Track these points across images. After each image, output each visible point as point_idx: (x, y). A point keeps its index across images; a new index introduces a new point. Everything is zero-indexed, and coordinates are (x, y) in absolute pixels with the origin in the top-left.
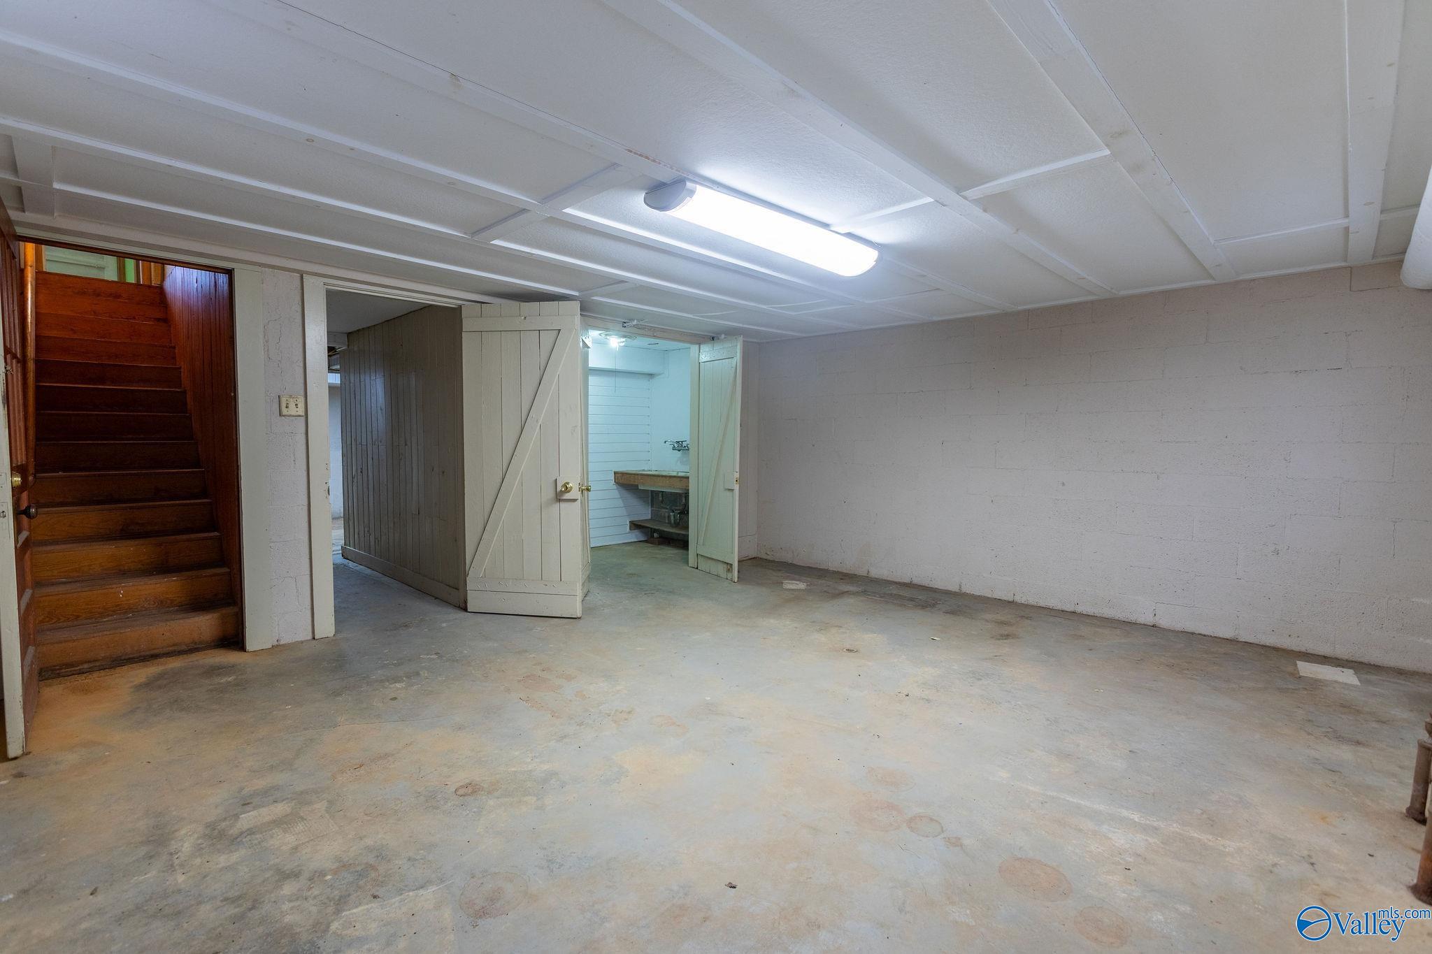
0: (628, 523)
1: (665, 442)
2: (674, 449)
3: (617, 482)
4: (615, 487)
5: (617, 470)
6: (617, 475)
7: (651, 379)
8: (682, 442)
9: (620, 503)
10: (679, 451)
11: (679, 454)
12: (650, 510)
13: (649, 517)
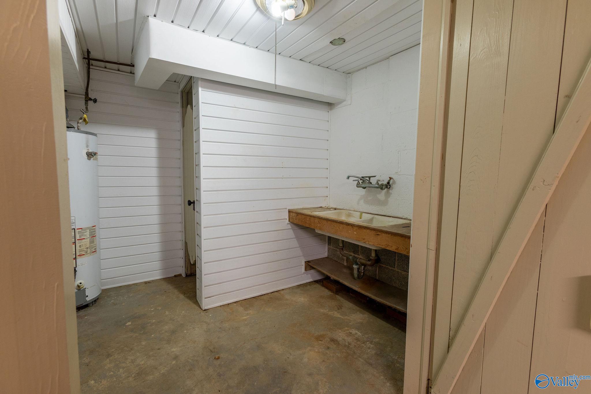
0: (304, 264)
1: (348, 178)
2: (358, 186)
3: (291, 221)
4: (289, 226)
5: (291, 208)
6: (291, 214)
7: (331, 109)
8: (370, 177)
9: (295, 243)
10: (364, 188)
11: (362, 192)
12: (326, 250)
13: (326, 255)
